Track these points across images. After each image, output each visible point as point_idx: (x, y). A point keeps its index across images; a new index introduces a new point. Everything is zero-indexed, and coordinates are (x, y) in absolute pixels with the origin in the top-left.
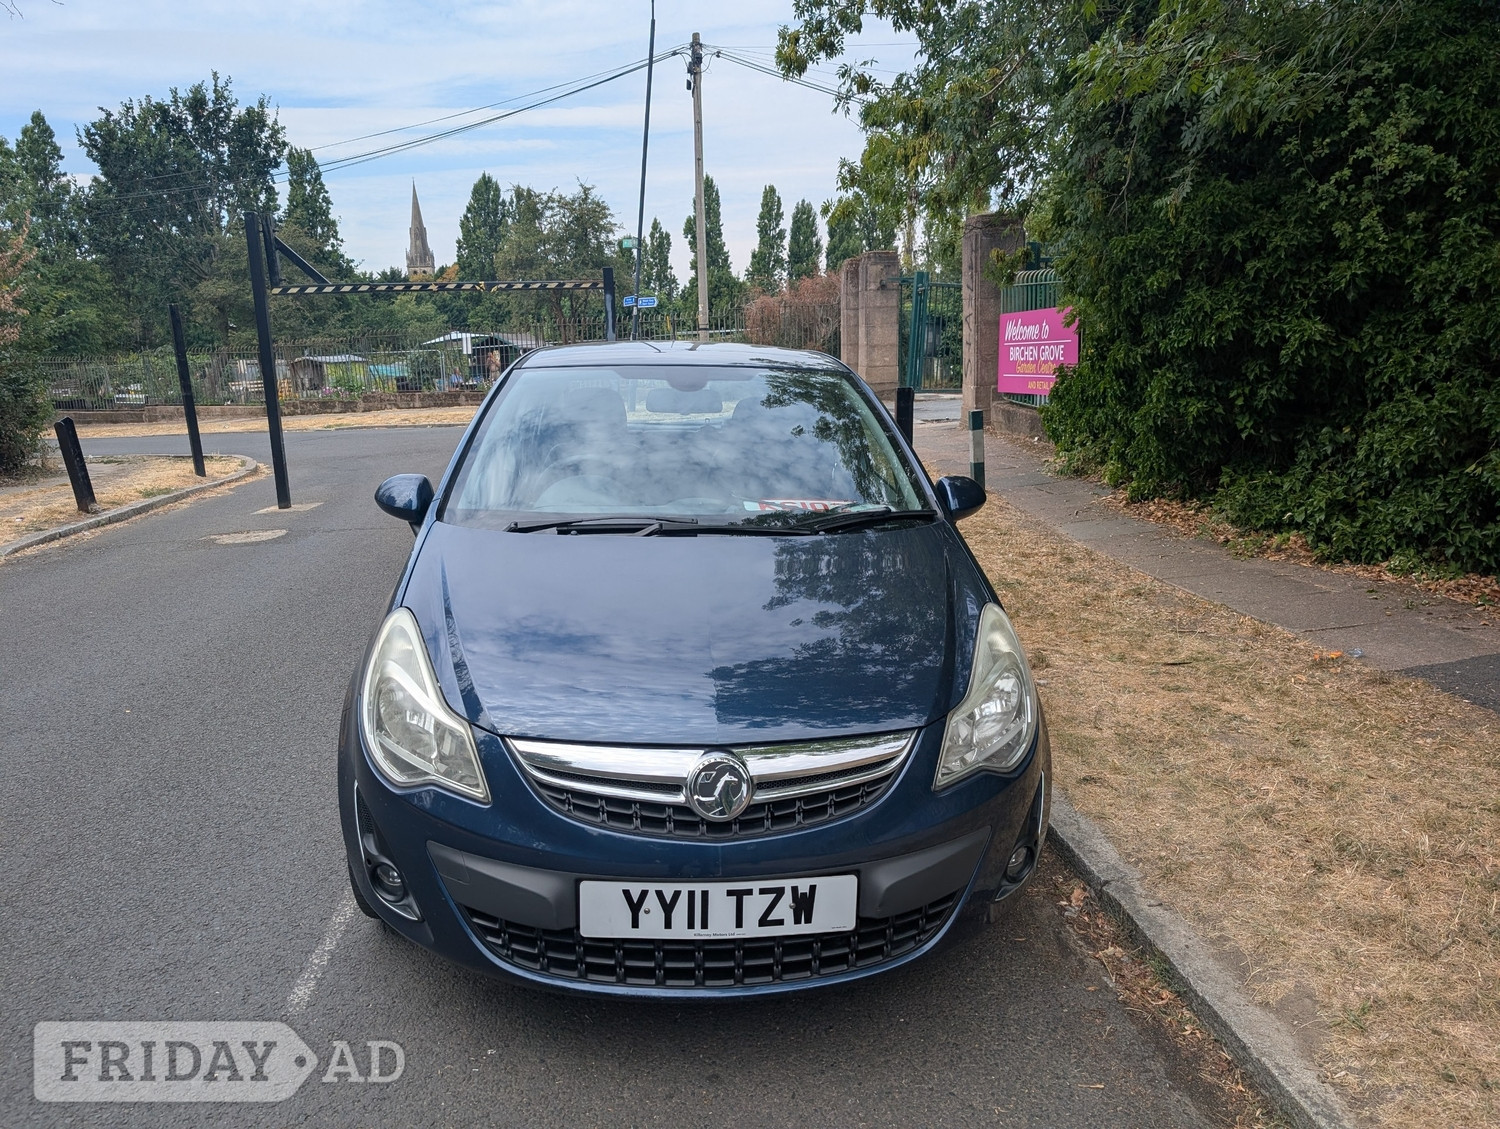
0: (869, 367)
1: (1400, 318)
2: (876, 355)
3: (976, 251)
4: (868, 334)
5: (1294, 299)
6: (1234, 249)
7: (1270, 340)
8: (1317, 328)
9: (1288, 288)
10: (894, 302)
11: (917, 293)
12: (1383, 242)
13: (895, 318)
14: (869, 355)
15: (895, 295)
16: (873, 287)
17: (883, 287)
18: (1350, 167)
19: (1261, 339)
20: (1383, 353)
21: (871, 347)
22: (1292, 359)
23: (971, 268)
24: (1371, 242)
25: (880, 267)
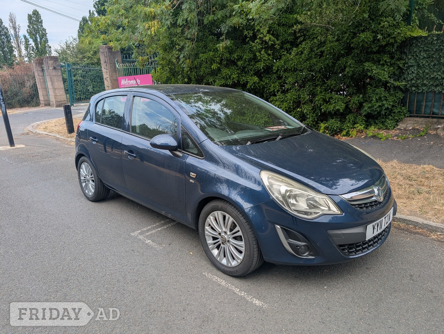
0: (55, 96)
1: (270, 76)
2: (57, 91)
3: (107, 57)
4: (52, 85)
5: (249, 71)
6: (235, 58)
7: (244, 82)
8: (256, 79)
9: (248, 69)
10: (60, 73)
11: (68, 71)
12: (266, 58)
13: (61, 79)
14: (54, 92)
15: (60, 71)
16: (51, 68)
17: (55, 68)
18: (258, 39)
19: (242, 82)
20: (269, 84)
21: (54, 89)
22: (251, 86)
23: (105, 62)
24: (264, 58)
25: (52, 61)
